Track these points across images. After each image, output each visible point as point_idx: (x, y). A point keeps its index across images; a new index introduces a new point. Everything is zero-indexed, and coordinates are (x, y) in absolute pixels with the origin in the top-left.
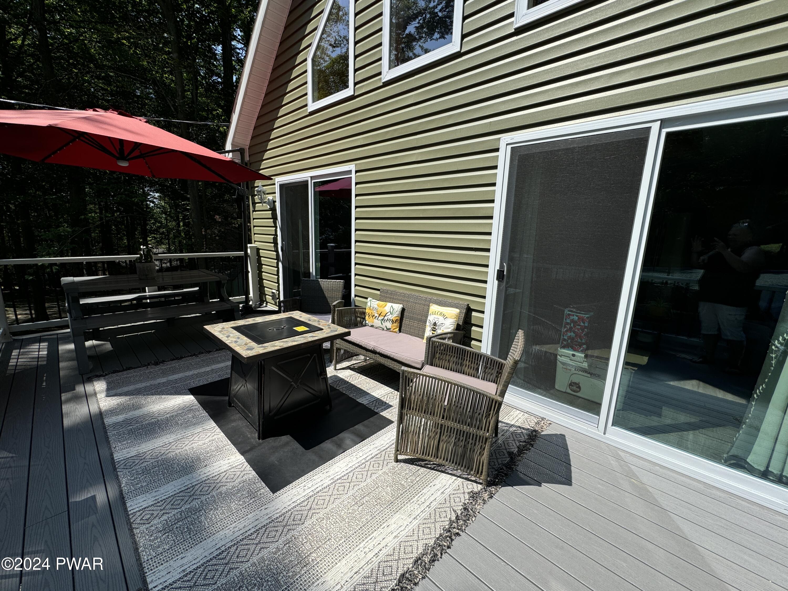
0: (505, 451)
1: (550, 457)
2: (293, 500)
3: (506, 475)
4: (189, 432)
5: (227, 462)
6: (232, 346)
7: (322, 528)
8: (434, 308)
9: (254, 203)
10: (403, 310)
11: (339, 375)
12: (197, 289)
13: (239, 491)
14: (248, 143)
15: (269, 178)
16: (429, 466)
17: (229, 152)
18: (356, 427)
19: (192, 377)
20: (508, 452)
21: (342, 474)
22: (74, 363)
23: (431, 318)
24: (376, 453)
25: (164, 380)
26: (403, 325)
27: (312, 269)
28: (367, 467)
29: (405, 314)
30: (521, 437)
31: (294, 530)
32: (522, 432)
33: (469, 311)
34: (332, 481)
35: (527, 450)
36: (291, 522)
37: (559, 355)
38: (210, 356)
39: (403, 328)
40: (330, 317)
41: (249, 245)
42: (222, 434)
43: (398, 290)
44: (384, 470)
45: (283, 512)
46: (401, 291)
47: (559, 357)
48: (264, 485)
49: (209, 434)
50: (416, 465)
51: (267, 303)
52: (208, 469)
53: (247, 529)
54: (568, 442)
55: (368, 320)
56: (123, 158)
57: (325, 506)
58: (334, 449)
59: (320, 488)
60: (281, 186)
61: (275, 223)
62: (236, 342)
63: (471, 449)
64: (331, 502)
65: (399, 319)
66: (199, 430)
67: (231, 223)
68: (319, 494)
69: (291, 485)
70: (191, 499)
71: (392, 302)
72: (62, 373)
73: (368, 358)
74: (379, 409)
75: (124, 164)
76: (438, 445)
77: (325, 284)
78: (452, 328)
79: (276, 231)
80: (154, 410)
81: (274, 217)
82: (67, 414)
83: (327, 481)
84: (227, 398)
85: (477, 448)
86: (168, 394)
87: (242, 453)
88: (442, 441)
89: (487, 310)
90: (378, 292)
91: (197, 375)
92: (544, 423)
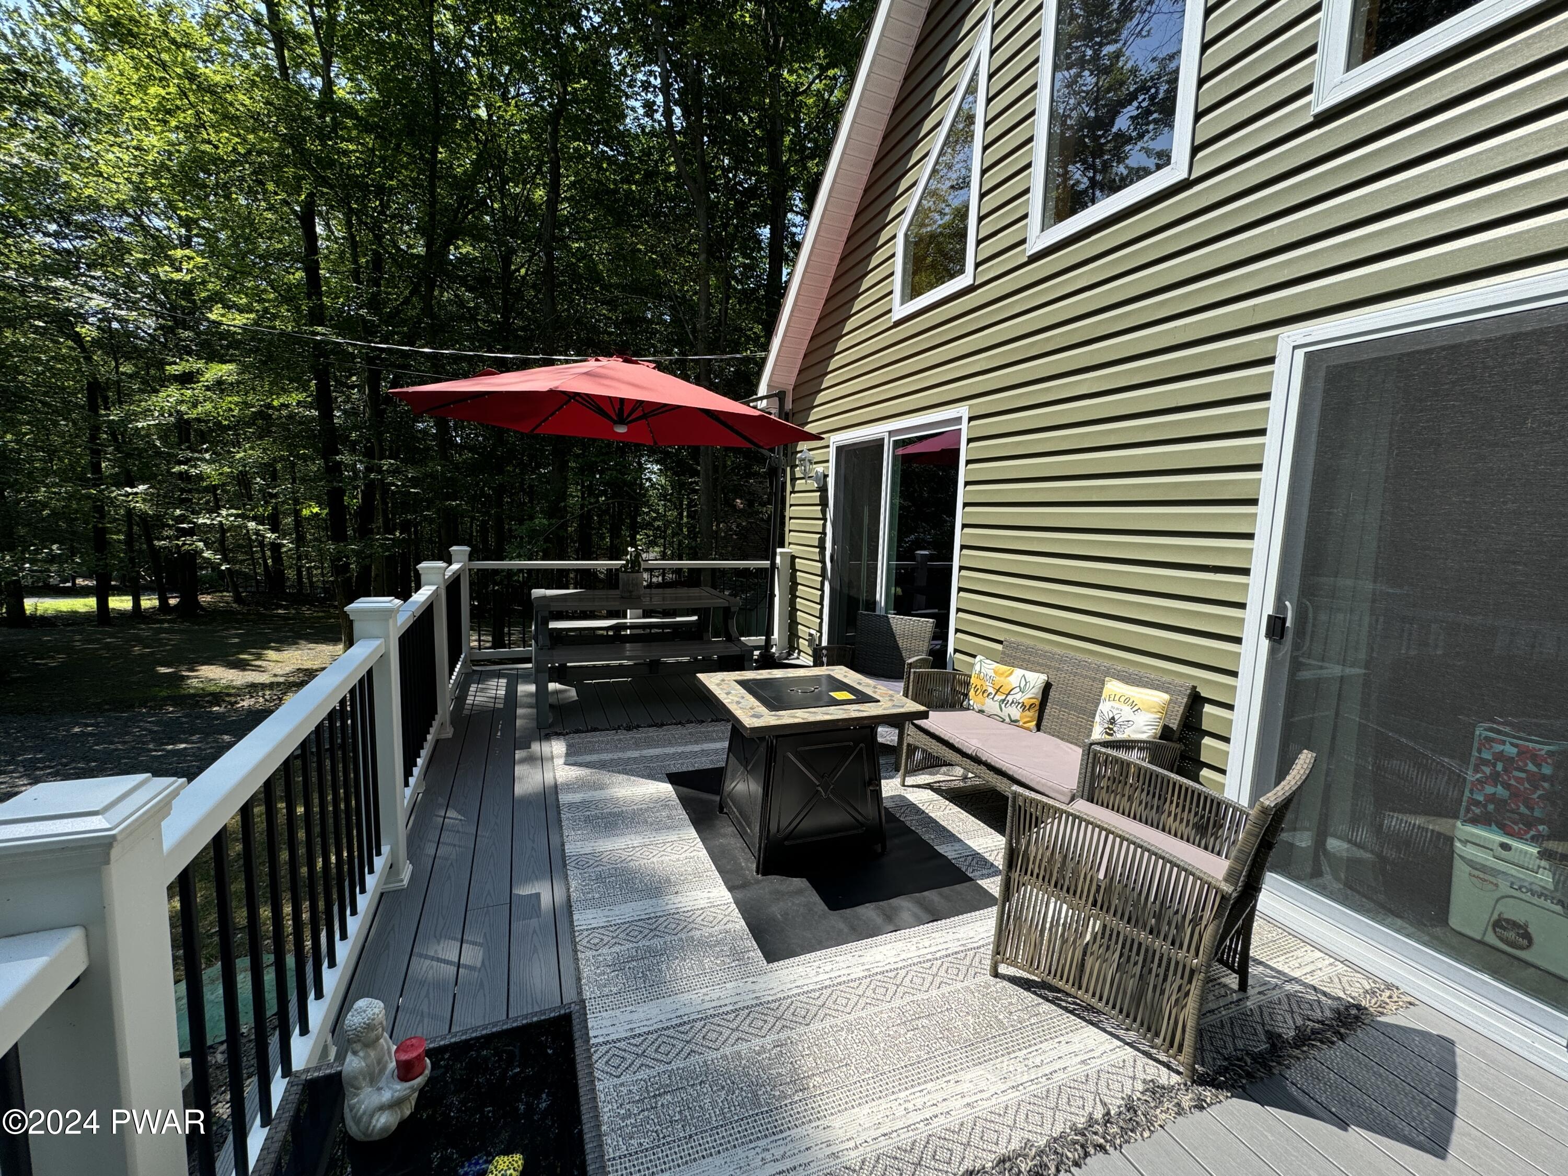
0: (1259, 1028)
1: (1391, 1076)
2: (798, 984)
3: (1249, 1075)
4: (661, 838)
5: (706, 895)
6: (733, 708)
7: (837, 1041)
8: (1113, 687)
9: (794, 479)
10: (1047, 687)
11: (908, 796)
12: (695, 618)
13: (718, 943)
14: (792, 380)
15: (817, 437)
16: (1064, 1004)
17: (761, 398)
18: (926, 893)
19: (673, 756)
20: (1267, 1032)
21: (887, 968)
22: (535, 711)
23: (1105, 708)
24: (957, 950)
25: (635, 754)
26: (1046, 716)
27: (881, 595)
28: (935, 969)
29: (1052, 693)
30: (1312, 1010)
31: (792, 1029)
32: (1319, 1002)
33: (1196, 701)
34: (866, 973)
35: (1322, 1042)
36: (787, 1014)
37: (1460, 840)
38: (702, 728)
39: (1044, 723)
40: (901, 685)
41: (779, 550)
42: (705, 851)
43: (1040, 646)
44: (966, 983)
45: (779, 996)
46: (1047, 648)
47: (1458, 844)
48: (756, 946)
49: (686, 848)
50: (1035, 993)
51: (800, 651)
52: (679, 898)
53: (722, 1003)
54: (1458, 1060)
55: (974, 700)
56: (621, 422)
57: (848, 1010)
58: (879, 920)
59: (844, 978)
60: (840, 449)
61: (824, 512)
62: (738, 703)
63: (1155, 987)
64: (860, 1006)
65: (1038, 703)
66: (675, 838)
67: (758, 513)
68: (841, 988)
69: (797, 959)
70: (652, 934)
71: (1026, 669)
72: (519, 722)
73: (970, 775)
74: (977, 873)
75: (621, 430)
76: (1083, 960)
77: (901, 624)
78: (1151, 733)
79: (824, 526)
80: (620, 795)
81: (824, 503)
82: (519, 778)
83: (857, 970)
84: (718, 798)
85: (1172, 987)
86: (639, 776)
87: (730, 889)
88: (1092, 954)
89: (1240, 702)
90: (999, 647)
91: (681, 755)
92: (1390, 997)
